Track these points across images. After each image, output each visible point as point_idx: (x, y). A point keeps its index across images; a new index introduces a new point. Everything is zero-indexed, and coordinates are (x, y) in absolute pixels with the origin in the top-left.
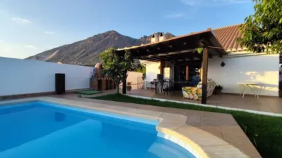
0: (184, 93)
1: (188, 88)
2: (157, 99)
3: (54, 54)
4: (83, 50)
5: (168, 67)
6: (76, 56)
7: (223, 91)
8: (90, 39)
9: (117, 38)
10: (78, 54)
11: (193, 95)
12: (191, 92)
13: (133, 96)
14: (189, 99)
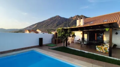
0: (97, 49)
1: (99, 46)
2: (83, 51)
3: (35, 26)
4: (46, 24)
5: (86, 34)
6: (43, 26)
7: (117, 47)
8: (49, 19)
9: (59, 18)
10: (44, 26)
11: (103, 50)
12: (101, 49)
13: (71, 48)
14: (100, 52)
